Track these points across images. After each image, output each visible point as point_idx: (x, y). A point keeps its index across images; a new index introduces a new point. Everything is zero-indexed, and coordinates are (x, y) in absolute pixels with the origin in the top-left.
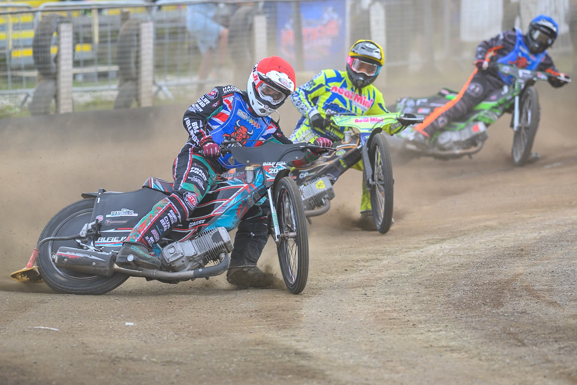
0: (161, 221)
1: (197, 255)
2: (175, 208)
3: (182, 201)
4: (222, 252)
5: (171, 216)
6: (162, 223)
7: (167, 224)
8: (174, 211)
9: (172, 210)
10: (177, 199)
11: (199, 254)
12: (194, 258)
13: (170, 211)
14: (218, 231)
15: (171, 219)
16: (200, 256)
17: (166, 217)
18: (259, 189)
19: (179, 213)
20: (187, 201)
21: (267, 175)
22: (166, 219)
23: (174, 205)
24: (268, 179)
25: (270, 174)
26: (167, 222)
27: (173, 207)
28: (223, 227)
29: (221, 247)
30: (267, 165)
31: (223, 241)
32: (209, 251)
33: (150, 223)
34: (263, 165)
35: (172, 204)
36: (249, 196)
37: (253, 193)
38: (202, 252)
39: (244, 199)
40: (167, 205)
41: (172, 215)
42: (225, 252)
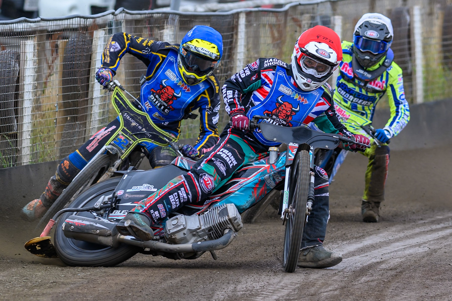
0: (170, 197)
1: (201, 229)
2: (188, 186)
3: (196, 181)
4: (227, 228)
5: (180, 194)
6: (170, 199)
7: (176, 201)
8: (186, 190)
9: (183, 188)
10: (192, 177)
11: (203, 228)
12: (197, 232)
13: (181, 189)
14: (227, 207)
15: (180, 197)
16: (203, 230)
17: (176, 193)
18: (279, 169)
19: (190, 192)
20: (202, 182)
21: (290, 154)
22: (176, 195)
23: (186, 184)
24: (289, 158)
25: (293, 154)
26: (177, 199)
27: (186, 185)
28: (233, 204)
29: (225, 223)
30: (293, 145)
31: (229, 217)
32: (213, 226)
33: (158, 197)
34: (289, 145)
35: (185, 182)
36: (267, 175)
37: (273, 173)
38: (206, 227)
39: (261, 178)
40: (180, 182)
41: (182, 193)
42: (230, 228)
